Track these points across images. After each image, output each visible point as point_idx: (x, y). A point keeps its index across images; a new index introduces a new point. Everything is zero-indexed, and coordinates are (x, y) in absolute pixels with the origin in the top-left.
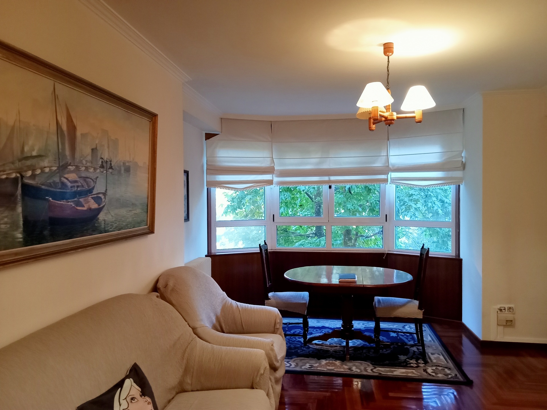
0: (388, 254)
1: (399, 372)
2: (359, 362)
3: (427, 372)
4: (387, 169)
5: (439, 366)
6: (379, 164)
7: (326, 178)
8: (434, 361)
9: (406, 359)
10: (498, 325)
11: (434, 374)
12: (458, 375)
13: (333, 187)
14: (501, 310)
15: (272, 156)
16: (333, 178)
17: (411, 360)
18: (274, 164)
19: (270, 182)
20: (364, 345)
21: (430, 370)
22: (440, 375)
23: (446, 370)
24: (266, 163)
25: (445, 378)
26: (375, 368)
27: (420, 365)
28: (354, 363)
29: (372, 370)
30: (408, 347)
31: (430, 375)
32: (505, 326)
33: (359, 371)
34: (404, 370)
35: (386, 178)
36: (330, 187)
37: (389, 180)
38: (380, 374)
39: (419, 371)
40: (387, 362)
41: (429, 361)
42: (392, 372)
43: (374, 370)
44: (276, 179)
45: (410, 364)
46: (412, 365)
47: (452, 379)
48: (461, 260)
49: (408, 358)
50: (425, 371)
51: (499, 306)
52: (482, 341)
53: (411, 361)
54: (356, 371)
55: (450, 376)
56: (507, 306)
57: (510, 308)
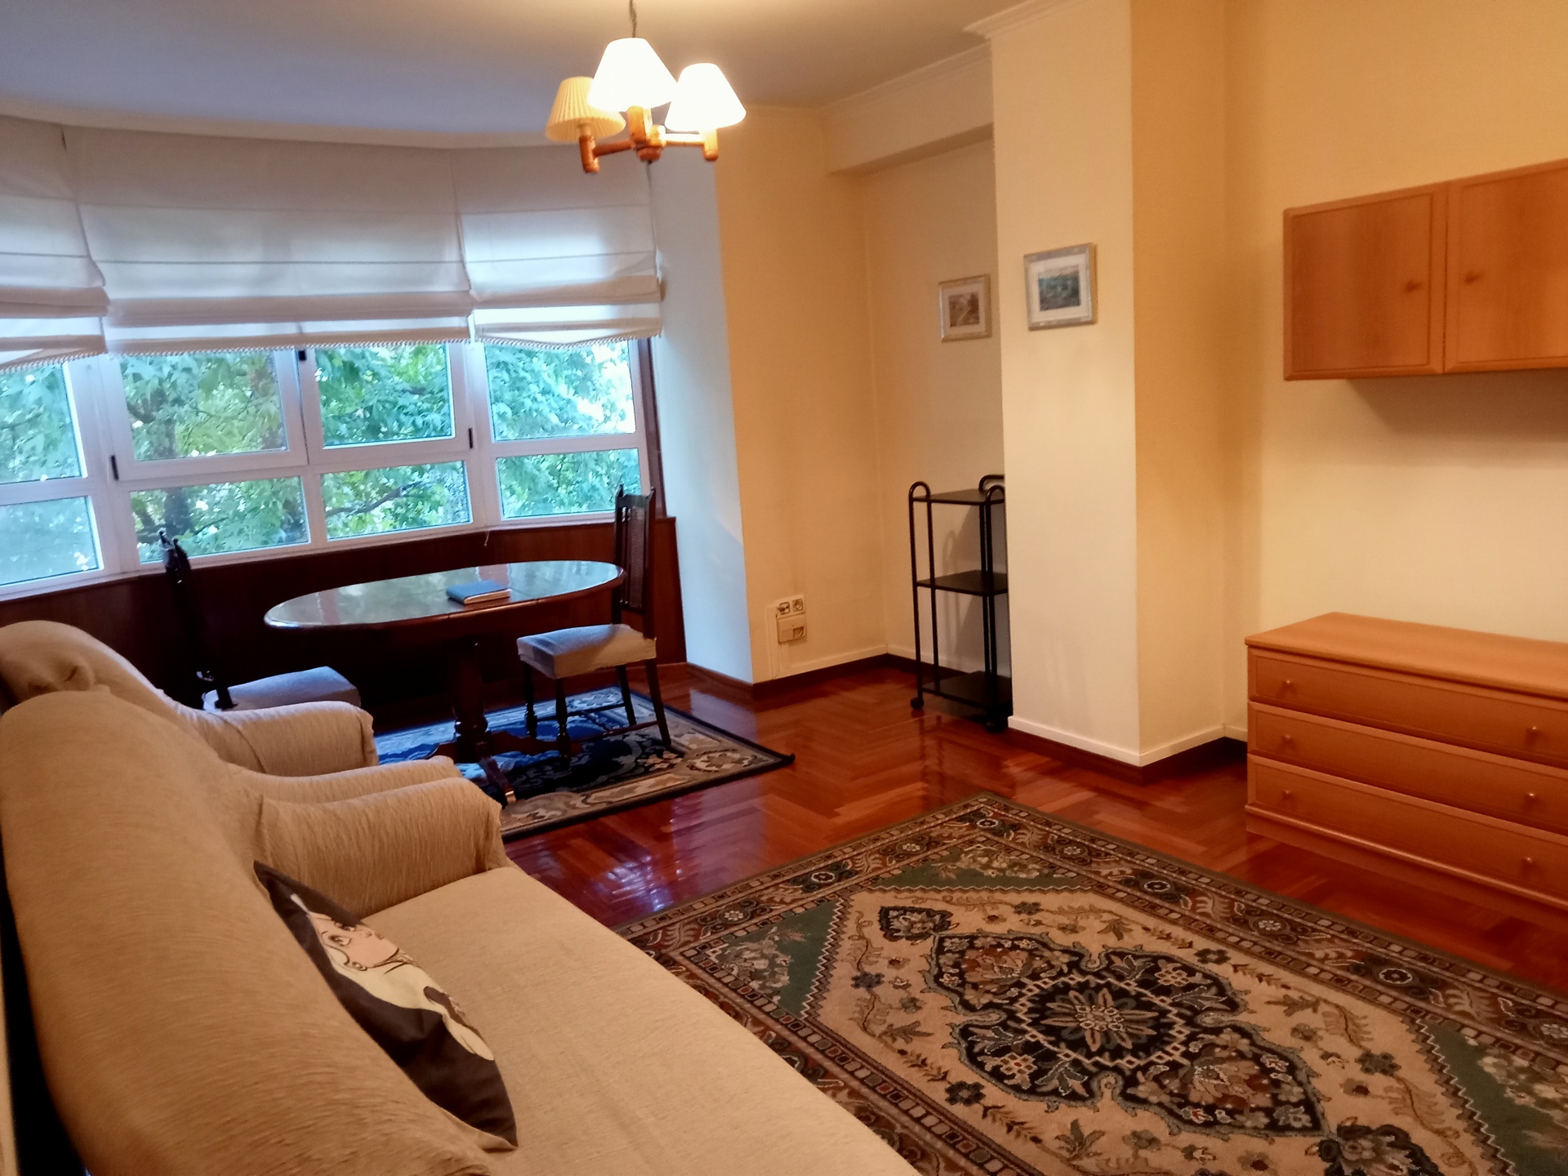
0: (493, 533)
1: (644, 787)
2: (543, 798)
3: (697, 769)
4: (464, 303)
5: (710, 752)
6: (443, 286)
7: (289, 328)
8: (694, 746)
9: (637, 759)
10: (780, 643)
11: (714, 768)
12: (759, 756)
13: (311, 353)
14: (782, 610)
15: (88, 250)
16: (312, 327)
17: (647, 758)
18: (104, 280)
19: (94, 345)
20: (516, 763)
21: (700, 763)
22: (725, 767)
23: (729, 754)
24: (69, 277)
25: (739, 768)
26: (588, 796)
27: (674, 761)
28: (533, 803)
29: (584, 801)
30: (619, 737)
31: (710, 771)
32: (791, 642)
33: (559, 813)
34: (652, 781)
35: (463, 325)
36: (302, 356)
37: (472, 332)
38: (610, 803)
39: (681, 772)
40: (603, 778)
41: (684, 749)
42: (631, 790)
43: (589, 801)
44: (114, 334)
45: (653, 765)
46: (657, 766)
47: (752, 766)
48: (672, 522)
49: (639, 758)
50: (692, 767)
51: (777, 604)
52: (755, 685)
53: (651, 761)
54: (553, 816)
55: (746, 762)
56: (791, 599)
57: (797, 603)
